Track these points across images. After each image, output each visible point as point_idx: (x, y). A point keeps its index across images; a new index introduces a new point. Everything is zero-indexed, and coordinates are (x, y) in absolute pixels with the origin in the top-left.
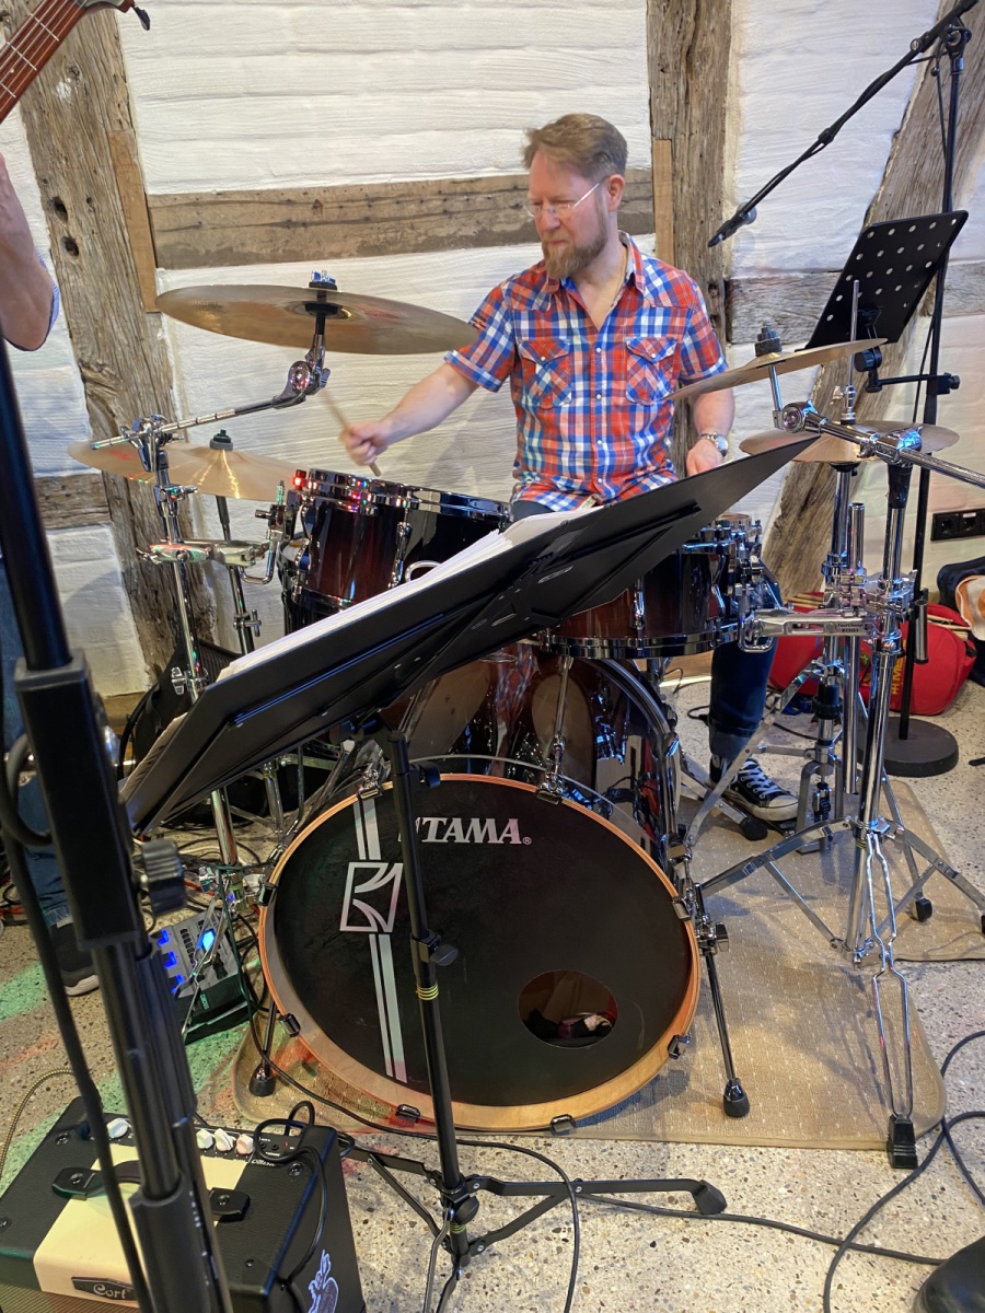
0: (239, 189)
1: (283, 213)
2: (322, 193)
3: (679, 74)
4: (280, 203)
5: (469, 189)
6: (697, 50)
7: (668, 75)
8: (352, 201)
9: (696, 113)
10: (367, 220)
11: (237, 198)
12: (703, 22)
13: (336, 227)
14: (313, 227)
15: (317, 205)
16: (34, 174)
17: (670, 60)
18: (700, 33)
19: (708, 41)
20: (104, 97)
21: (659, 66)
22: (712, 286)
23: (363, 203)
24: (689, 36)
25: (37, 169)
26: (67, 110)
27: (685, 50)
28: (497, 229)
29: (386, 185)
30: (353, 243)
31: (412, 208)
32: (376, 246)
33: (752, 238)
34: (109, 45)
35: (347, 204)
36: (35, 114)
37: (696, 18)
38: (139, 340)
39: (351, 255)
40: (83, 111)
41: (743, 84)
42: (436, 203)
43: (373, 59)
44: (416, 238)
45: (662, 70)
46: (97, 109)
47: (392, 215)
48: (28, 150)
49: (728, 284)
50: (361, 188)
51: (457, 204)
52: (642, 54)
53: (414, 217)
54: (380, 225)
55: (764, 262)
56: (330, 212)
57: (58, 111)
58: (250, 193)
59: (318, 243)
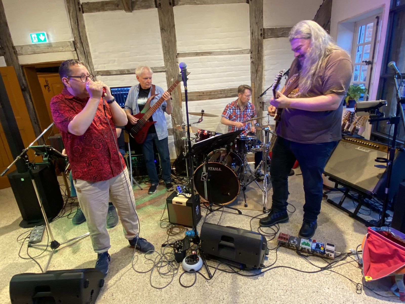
1: (199, 94)
3: (255, 73)
5: (224, 90)
6: (258, 70)
9: (258, 79)
10: (210, 95)
12: (259, 66)
13: (206, 96)
14: (203, 96)
15: (203, 93)
19: (260, 69)
21: (252, 73)
22: (260, 103)
23: (209, 93)
24: (257, 68)
27: (256, 70)
28: (228, 95)
29: (213, 90)
30: (208, 98)
31: (216, 93)
32: (211, 98)
33: (267, 96)
35: (207, 93)
36: (168, 83)
38: (179, 111)
41: (265, 74)
42: (220, 92)
43: (212, 74)
44: (217, 97)
47: (213, 94)
48: (167, 87)
49: (263, 103)
50: (209, 91)
51: (223, 92)
52: (250, 71)
55: (269, 99)
56: (205, 94)
57: (171, 82)
58: (195, 92)
59: (203, 98)
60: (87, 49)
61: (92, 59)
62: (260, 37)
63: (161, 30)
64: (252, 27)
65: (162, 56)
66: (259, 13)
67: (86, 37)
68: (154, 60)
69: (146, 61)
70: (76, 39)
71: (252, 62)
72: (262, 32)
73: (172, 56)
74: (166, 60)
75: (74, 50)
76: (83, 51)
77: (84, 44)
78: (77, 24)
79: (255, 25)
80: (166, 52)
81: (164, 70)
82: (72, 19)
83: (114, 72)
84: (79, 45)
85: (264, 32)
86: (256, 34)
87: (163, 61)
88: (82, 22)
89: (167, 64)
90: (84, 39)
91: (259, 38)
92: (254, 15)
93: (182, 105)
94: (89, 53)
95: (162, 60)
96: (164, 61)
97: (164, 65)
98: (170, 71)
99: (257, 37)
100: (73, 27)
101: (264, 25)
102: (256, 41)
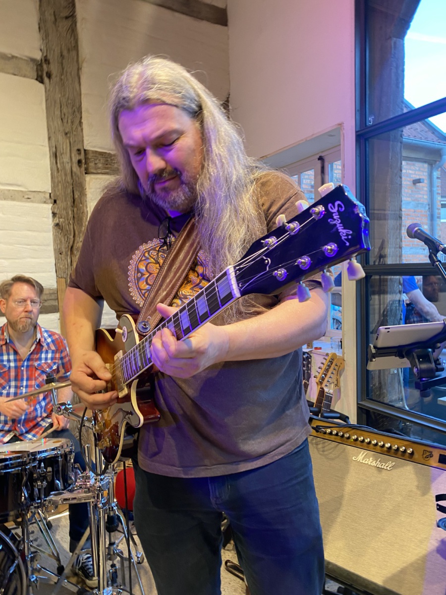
3: (67, 255)
6: (75, 248)
7: (62, 256)
12: (77, 238)
17: (64, 250)
18: (76, 242)
21: (59, 252)
24: (71, 243)
27: (70, 247)
37: (74, 236)
45: (60, 254)
52: (51, 248)
62: (76, 168)
64: (53, 139)
66: (70, 110)
71: (57, 225)
72: (82, 157)
79: (61, 137)
85: (86, 159)
86: (66, 159)
91: (74, 169)
92: (58, 113)
99: (68, 167)
101: (86, 143)
102: (66, 175)
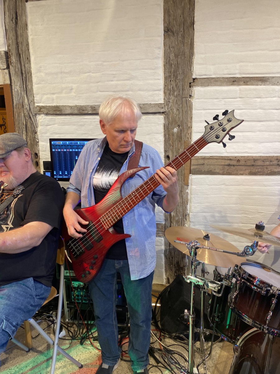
0: (217, 155)
1: (228, 162)
2: (241, 158)
4: (228, 160)
8: (249, 160)
11: (216, 158)
13: (243, 167)
14: (236, 166)
15: (238, 161)
16: (164, 149)
20: (185, 132)
23: (252, 161)
25: (165, 148)
26: (175, 135)
29: (260, 156)
30: (247, 171)
31: (268, 163)
32: (254, 173)
34: (189, 119)
35: (248, 161)
36: (167, 136)
38: (181, 191)
39: (246, 175)
40: (179, 135)
42: (276, 162)
44: (267, 171)
46: (183, 135)
47: (261, 165)
48: (164, 144)
50: (252, 157)
53: (268, 166)
54: (257, 167)
56: (242, 163)
57: (173, 135)
58: (220, 157)
59: (237, 171)
60: (26, 66)
61: (33, 84)
63: (165, 31)
65: (161, 82)
67: (28, 45)
68: (143, 90)
69: (128, 91)
70: (10, 48)
73: (180, 84)
74: (168, 91)
75: (5, 67)
76: (20, 70)
77: (23, 57)
78: (14, 21)
80: (170, 76)
81: (162, 111)
82: (7, 13)
83: (69, 109)
84: (13, 59)
87: (162, 93)
88: (24, 18)
89: (169, 99)
90: (24, 49)
93: (190, 181)
94: (30, 73)
95: (159, 90)
96: (165, 93)
97: (162, 101)
98: (173, 113)
100: (7, 27)
